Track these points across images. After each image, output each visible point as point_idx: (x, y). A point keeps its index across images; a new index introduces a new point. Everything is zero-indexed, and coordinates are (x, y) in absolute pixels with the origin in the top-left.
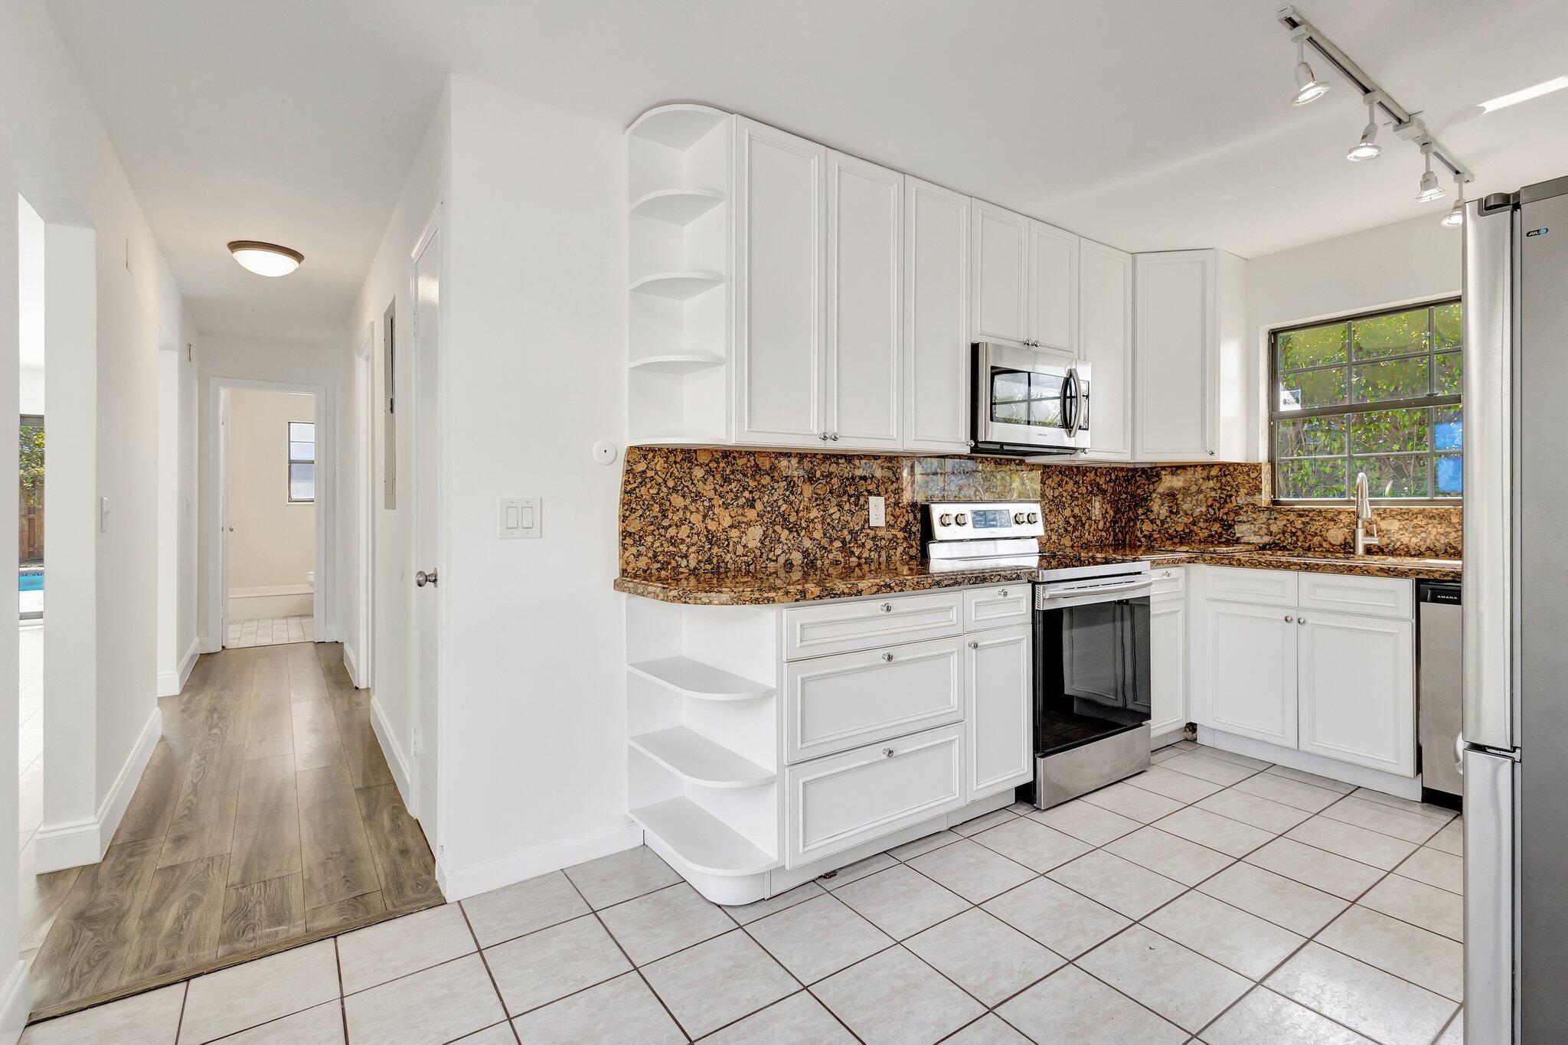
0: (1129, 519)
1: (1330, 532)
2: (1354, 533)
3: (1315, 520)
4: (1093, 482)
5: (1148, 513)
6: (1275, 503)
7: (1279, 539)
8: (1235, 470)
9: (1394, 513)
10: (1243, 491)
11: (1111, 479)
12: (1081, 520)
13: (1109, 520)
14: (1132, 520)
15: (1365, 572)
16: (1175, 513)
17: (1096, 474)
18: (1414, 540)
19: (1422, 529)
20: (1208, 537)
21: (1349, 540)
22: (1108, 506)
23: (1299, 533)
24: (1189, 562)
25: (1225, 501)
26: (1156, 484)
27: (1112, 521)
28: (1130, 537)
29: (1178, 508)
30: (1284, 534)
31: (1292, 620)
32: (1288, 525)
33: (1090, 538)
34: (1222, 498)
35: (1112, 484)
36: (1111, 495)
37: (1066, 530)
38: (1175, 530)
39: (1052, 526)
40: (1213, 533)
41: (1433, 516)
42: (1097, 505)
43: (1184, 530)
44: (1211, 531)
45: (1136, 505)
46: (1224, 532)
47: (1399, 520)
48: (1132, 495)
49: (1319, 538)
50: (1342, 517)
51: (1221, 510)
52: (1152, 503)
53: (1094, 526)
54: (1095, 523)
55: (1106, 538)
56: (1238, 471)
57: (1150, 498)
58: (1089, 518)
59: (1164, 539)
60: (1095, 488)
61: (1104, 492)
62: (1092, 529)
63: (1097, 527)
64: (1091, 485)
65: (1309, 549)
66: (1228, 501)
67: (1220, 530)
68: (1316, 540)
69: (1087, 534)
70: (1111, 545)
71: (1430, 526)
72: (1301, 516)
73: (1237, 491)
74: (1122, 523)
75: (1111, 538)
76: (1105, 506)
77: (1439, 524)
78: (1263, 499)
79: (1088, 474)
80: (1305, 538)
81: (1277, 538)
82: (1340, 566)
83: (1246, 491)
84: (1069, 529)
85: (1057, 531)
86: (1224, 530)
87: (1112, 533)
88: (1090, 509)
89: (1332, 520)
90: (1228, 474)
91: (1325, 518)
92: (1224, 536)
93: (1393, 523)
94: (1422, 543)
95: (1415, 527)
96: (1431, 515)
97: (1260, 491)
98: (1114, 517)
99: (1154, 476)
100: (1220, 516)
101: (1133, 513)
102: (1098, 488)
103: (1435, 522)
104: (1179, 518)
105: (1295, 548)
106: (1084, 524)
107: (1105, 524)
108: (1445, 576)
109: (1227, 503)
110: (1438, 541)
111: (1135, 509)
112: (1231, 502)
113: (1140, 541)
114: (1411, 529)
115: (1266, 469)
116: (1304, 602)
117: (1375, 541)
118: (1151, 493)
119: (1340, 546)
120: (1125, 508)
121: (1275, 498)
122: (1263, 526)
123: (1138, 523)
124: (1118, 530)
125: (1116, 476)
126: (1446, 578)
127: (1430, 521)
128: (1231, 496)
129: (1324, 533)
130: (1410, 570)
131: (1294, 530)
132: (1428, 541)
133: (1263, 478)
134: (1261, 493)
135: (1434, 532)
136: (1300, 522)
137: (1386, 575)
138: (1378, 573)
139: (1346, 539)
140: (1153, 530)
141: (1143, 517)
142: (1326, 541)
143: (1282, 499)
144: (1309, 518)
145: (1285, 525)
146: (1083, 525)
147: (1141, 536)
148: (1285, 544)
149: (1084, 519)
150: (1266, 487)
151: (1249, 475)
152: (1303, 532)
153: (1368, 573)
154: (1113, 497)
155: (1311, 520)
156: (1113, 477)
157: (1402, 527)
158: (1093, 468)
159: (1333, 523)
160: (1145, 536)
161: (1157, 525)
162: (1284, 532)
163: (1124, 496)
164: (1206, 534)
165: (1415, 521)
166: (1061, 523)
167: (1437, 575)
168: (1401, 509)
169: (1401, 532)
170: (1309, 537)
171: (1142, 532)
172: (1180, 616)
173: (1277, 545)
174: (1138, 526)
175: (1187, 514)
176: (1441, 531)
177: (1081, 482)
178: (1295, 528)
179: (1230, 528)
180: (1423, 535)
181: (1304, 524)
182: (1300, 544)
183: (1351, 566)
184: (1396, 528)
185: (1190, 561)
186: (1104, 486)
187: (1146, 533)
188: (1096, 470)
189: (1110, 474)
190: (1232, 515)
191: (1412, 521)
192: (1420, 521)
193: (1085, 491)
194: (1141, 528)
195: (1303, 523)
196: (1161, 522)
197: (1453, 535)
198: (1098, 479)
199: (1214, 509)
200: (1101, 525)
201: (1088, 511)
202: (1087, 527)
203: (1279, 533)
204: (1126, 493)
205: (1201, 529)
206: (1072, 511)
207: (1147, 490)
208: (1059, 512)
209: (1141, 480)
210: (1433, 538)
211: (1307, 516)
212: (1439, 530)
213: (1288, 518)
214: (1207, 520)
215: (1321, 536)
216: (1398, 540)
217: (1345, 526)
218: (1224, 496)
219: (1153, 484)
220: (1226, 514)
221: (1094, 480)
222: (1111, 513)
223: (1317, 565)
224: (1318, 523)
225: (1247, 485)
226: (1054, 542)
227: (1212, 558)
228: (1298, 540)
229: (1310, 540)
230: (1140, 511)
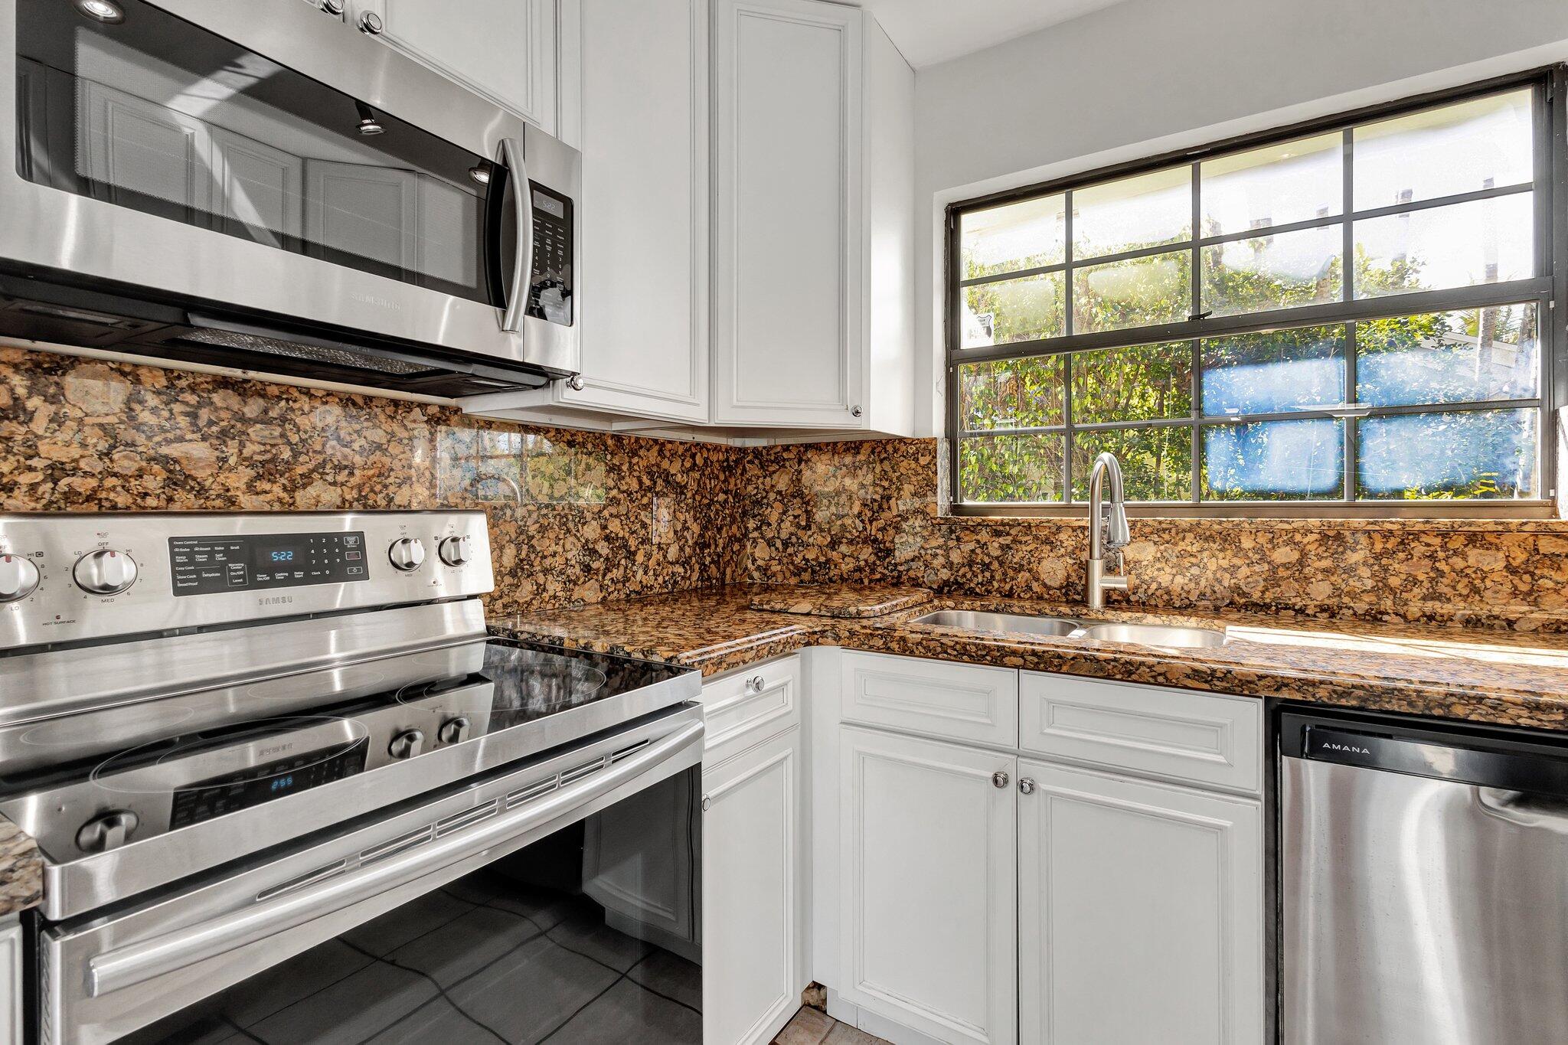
0: (733, 539)
1: (1045, 563)
2: (1085, 567)
3: (1020, 542)
4: (655, 469)
5: (764, 528)
6: (956, 509)
7: (964, 575)
8: (896, 451)
9: (1147, 530)
10: (908, 489)
11: (695, 464)
12: (625, 546)
13: (690, 542)
14: (739, 540)
15: (1161, 679)
16: (804, 528)
17: (661, 452)
18: (1179, 580)
19: (1193, 560)
20: (855, 571)
21: (1074, 578)
22: (689, 517)
23: (995, 565)
24: (808, 644)
25: (880, 507)
26: (775, 476)
27: (696, 543)
28: (734, 572)
29: (808, 520)
30: (970, 566)
31: (1006, 781)
32: (978, 551)
33: (649, 580)
34: (875, 500)
35: (697, 475)
36: (694, 495)
37: (587, 569)
38: (804, 558)
39: (548, 562)
40: (862, 563)
41: (1211, 536)
42: (664, 514)
43: (818, 557)
44: (858, 559)
45: (744, 513)
46: (878, 562)
47: (1155, 543)
48: (736, 495)
49: (1028, 574)
50: (1063, 536)
51: (874, 523)
52: (769, 509)
53: (657, 556)
54: (660, 548)
55: (683, 578)
56: (900, 453)
57: (765, 501)
58: (645, 541)
59: (788, 574)
60: (660, 482)
61: (681, 489)
62: (652, 563)
63: (665, 557)
64: (650, 474)
65: (1010, 595)
66: (885, 506)
67: (873, 558)
68: (1023, 576)
69: (641, 572)
70: (696, 589)
71: (1206, 554)
72: (997, 534)
73: (899, 489)
74: (717, 546)
75: (695, 577)
76: (682, 518)
77: (1221, 550)
78: (939, 503)
79: (642, 452)
80: (1005, 574)
81: (960, 573)
82: (1107, 661)
83: (912, 488)
84: (595, 565)
85: (561, 573)
86: (879, 558)
87: (697, 567)
88: (648, 521)
89: (1047, 541)
90: (885, 458)
91: (1036, 538)
92: (879, 569)
93: (1144, 549)
94: (1192, 585)
95: (1180, 556)
96: (1208, 533)
97: (933, 488)
98: (701, 536)
99: (772, 462)
100: (873, 533)
101: (739, 527)
102: (666, 481)
103: (1215, 546)
104: (810, 536)
105: (989, 592)
106: (634, 553)
107: (682, 549)
108: (1341, 695)
109: (883, 511)
110: (1220, 582)
111: (742, 521)
112: (889, 508)
113: (752, 578)
114: (1175, 560)
115: (943, 448)
116: (1029, 743)
117: (1120, 583)
118: (767, 492)
119: (1060, 588)
120: (724, 518)
121: (955, 500)
122: (938, 551)
123: (748, 544)
124: (708, 560)
125: (706, 460)
126: (1343, 702)
127: (1206, 546)
128: (889, 498)
129: (1034, 566)
130: (1261, 677)
131: (987, 560)
132: (1203, 583)
133: (938, 464)
134: (935, 493)
135: (1212, 565)
136: (996, 545)
137: (1206, 686)
138: (1189, 682)
139: (1069, 576)
140: (772, 558)
141: (756, 534)
142: (1037, 580)
143: (967, 502)
144: (1010, 538)
145: (973, 551)
146: (631, 555)
147: (753, 568)
148: (972, 585)
149: (633, 543)
150: (943, 481)
151: (917, 460)
152: (1001, 564)
153: (1166, 678)
154: (698, 498)
155: (1014, 541)
156: (699, 460)
157: (1159, 555)
158: (656, 441)
159: (1049, 547)
160: (758, 568)
161: (777, 549)
162: (971, 564)
163: (722, 497)
164: (851, 565)
165: (1182, 545)
166: (574, 553)
167: (1322, 694)
168: (1160, 523)
169: (1158, 565)
170: (1011, 573)
171: (754, 561)
172: (789, 774)
173: (960, 585)
174: (749, 550)
175: (822, 530)
176: (1225, 563)
177: (625, 468)
178: (988, 555)
179: (888, 556)
180: (1195, 571)
181: (1003, 550)
182: (996, 584)
183: (1130, 663)
184: (1150, 558)
185: (812, 639)
186: (679, 478)
187: (760, 562)
188: (663, 445)
189: (693, 456)
190: (891, 531)
191: (1176, 544)
192: (1190, 545)
193: (635, 486)
194: (752, 554)
195: (1002, 547)
196: (783, 544)
197: (1244, 571)
198: (665, 464)
199: (863, 521)
200: (673, 553)
201: (644, 526)
202: (640, 558)
203: (963, 565)
204: (726, 493)
205: (844, 556)
206: (604, 527)
207: (761, 486)
208: (568, 531)
209: (753, 470)
210: (1211, 576)
211: (1008, 534)
212: (1221, 562)
213: (979, 537)
214: (852, 540)
215: (1030, 571)
216: (1153, 579)
217: (1067, 554)
218: (877, 497)
219: (770, 476)
220: (883, 529)
221: (658, 466)
222: (696, 528)
223: (1059, 657)
224: (1024, 548)
225: (914, 479)
226: (555, 597)
227: (852, 633)
228: (992, 577)
229: (1013, 579)
230: (751, 524)
